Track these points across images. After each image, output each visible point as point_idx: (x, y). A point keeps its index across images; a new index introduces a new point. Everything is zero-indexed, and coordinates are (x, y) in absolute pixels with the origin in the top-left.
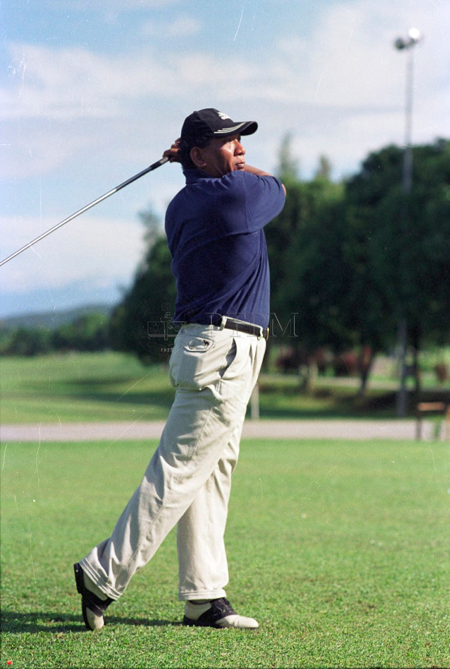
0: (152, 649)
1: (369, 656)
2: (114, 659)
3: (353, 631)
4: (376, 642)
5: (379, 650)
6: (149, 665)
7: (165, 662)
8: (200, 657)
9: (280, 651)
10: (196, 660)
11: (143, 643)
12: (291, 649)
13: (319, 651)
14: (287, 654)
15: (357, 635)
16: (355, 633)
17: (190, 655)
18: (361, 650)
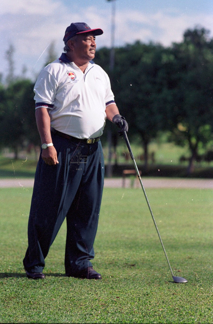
0: (35, 288)
1: (140, 289)
2: (18, 293)
3: (129, 277)
4: (141, 283)
5: (144, 286)
6: (37, 295)
7: (44, 293)
8: (60, 291)
9: (97, 287)
10: (58, 292)
11: (30, 285)
12: (102, 286)
13: (116, 287)
14: (101, 289)
15: (131, 279)
16: (130, 278)
17: (54, 290)
18: (136, 287)
